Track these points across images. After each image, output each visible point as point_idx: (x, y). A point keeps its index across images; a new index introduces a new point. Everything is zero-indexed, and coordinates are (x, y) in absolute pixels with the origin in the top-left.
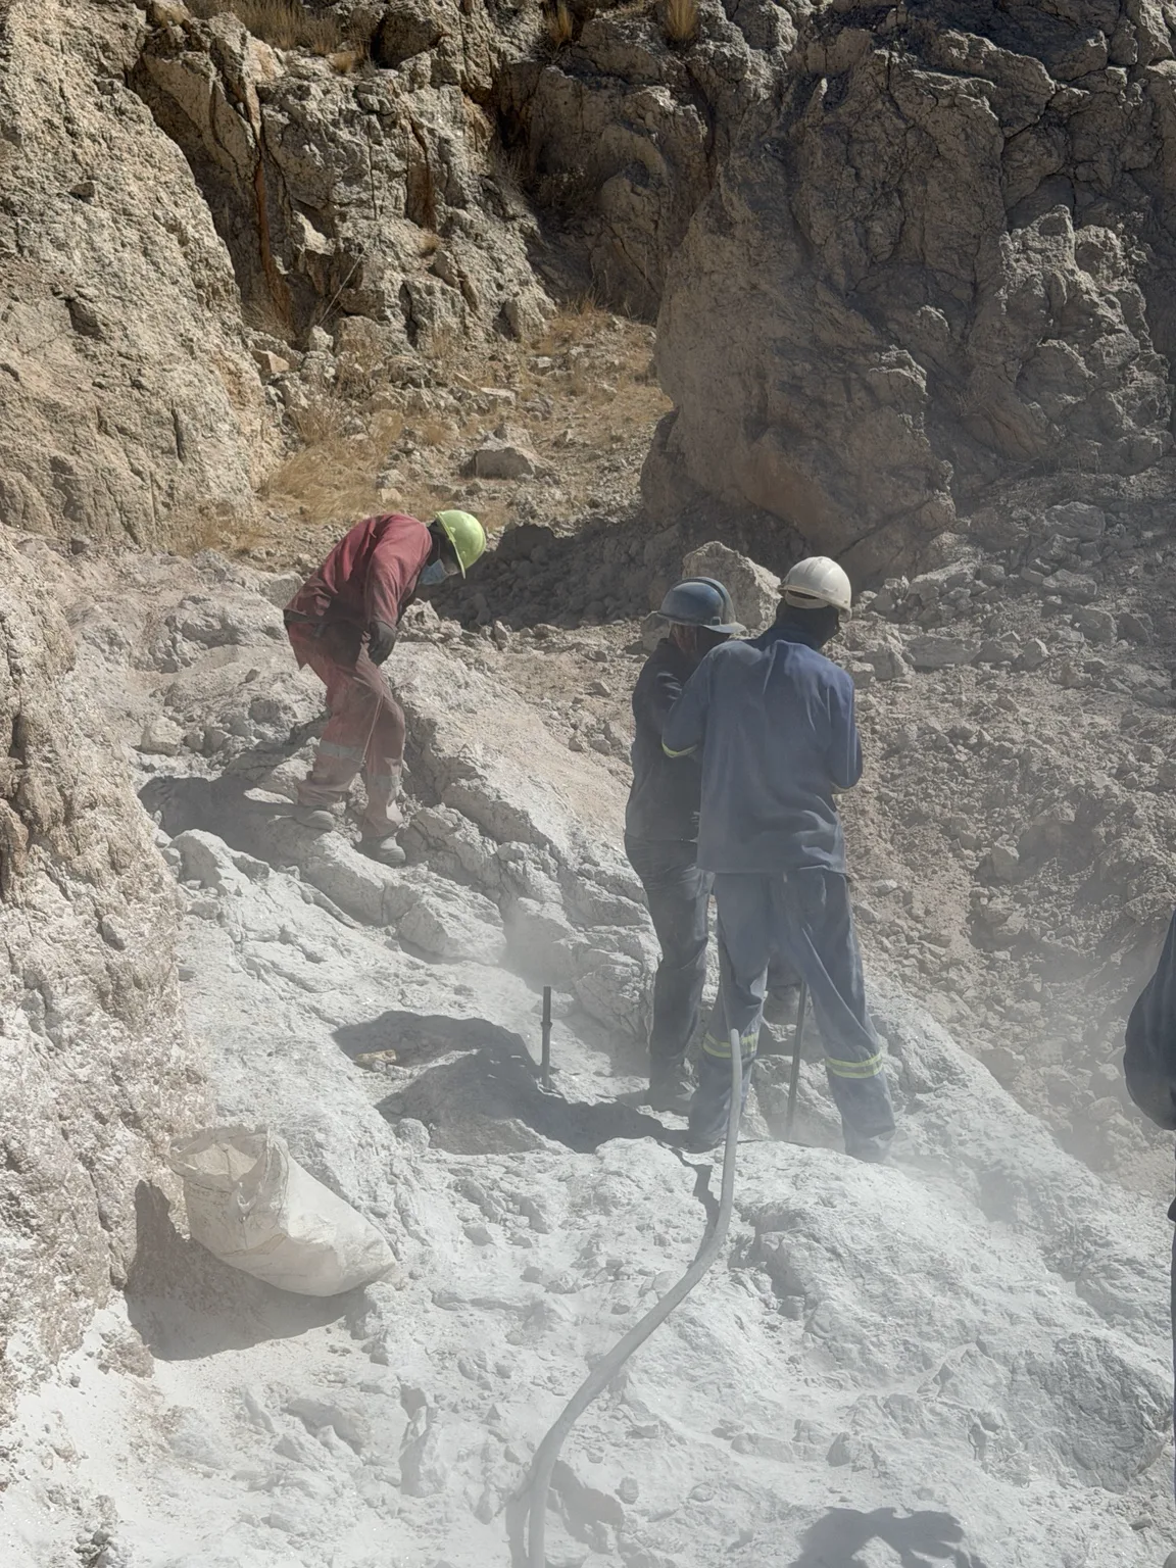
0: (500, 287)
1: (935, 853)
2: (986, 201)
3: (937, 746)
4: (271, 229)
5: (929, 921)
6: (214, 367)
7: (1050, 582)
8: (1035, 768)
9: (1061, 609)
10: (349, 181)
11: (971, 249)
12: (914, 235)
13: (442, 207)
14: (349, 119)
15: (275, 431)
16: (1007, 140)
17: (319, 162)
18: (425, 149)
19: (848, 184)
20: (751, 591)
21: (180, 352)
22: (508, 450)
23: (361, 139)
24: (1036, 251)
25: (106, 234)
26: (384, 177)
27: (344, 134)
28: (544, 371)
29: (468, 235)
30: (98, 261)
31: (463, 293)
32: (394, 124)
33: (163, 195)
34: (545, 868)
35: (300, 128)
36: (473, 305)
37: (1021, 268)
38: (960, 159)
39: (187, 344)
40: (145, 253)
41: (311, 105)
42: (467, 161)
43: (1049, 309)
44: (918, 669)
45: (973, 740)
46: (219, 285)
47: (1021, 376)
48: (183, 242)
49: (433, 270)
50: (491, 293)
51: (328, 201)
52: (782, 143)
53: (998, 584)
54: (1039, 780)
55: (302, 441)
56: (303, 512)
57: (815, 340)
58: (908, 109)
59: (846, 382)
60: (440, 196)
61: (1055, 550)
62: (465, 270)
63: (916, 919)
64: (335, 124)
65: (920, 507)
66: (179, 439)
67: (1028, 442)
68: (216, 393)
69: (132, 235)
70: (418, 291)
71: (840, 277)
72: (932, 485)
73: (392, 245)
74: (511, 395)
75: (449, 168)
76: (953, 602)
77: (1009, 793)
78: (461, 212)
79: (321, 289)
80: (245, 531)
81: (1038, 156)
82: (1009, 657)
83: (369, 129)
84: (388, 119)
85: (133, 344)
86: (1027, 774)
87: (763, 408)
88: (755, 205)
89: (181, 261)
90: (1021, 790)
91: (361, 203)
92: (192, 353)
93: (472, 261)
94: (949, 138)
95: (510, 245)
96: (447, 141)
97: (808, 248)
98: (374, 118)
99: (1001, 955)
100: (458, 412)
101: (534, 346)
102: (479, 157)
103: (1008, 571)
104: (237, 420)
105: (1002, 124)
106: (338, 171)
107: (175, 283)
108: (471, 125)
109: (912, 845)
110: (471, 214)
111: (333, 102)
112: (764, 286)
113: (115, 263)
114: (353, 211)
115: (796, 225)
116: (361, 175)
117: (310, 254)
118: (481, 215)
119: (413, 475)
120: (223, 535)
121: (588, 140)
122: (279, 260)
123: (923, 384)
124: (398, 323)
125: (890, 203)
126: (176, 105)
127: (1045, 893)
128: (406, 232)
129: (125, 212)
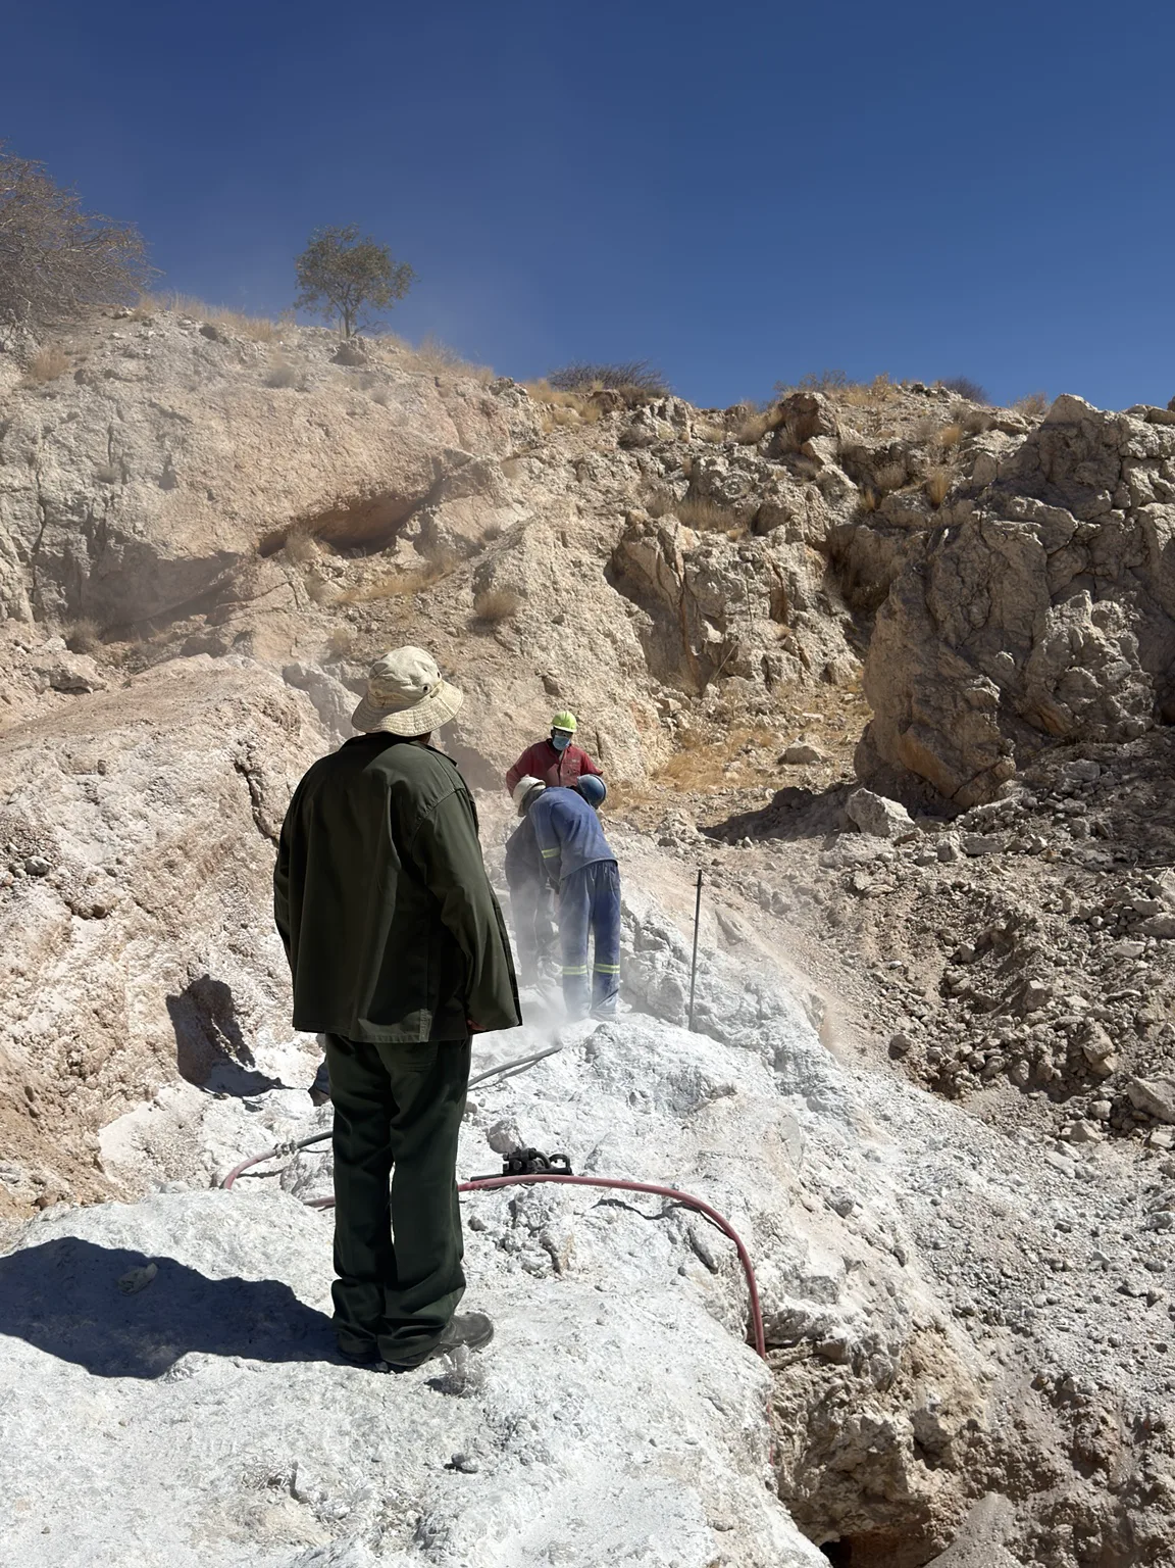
0: (825, 655)
1: (929, 948)
2: (1037, 590)
3: (944, 892)
4: (690, 631)
5: (917, 983)
6: (628, 708)
7: (1060, 806)
8: (993, 902)
9: (1064, 821)
10: (734, 601)
11: (1031, 618)
12: (997, 612)
13: (792, 611)
14: (734, 566)
15: (667, 743)
16: (1049, 556)
17: (716, 591)
18: (781, 579)
19: (957, 586)
20: (883, 816)
21: (607, 701)
22: (806, 747)
23: (742, 577)
24: (1067, 617)
25: (570, 641)
26: (756, 597)
27: (731, 575)
28: (848, 702)
29: (807, 626)
30: (564, 655)
31: (801, 660)
32: (762, 567)
33: (604, 618)
34: (629, 927)
35: (706, 573)
36: (807, 666)
37: (1057, 627)
38: (1021, 568)
39: (612, 697)
40: (591, 650)
41: (712, 561)
42: (808, 583)
43: (1071, 650)
44: (968, 856)
45: (966, 889)
46: (635, 664)
47: (1057, 688)
48: (614, 642)
49: (784, 648)
50: (820, 659)
51: (722, 613)
52: (923, 566)
53: (1030, 808)
54: (994, 909)
55: (684, 747)
56: (676, 785)
57: (939, 674)
58: (990, 542)
59: (954, 698)
60: (790, 605)
61: (1065, 787)
62: (803, 646)
63: (910, 982)
64: (726, 569)
65: (995, 766)
66: (599, 747)
67: (1062, 727)
68: (628, 723)
69: (584, 640)
70: (772, 660)
71: (953, 639)
72: (1001, 753)
73: (759, 635)
74: (821, 717)
75: (796, 589)
76: (1003, 819)
77: (978, 916)
78: (804, 613)
79: (716, 662)
80: (640, 797)
81: (1069, 564)
82: (1025, 848)
83: (746, 571)
84: (758, 565)
85: (577, 698)
86: (989, 905)
87: (910, 715)
88: (905, 601)
89: (612, 653)
90: (985, 914)
91: (742, 613)
92: (615, 701)
93: (808, 642)
94: (1015, 557)
95: (834, 632)
96: (794, 574)
97: (936, 625)
98: (749, 564)
99: (952, 1000)
100: (786, 728)
101: (845, 688)
102: (818, 581)
103: (1040, 799)
104: (640, 736)
105: (1045, 547)
106: (728, 596)
107: (607, 664)
108: (812, 563)
109: (919, 944)
110: (810, 614)
111: (726, 557)
112: (910, 646)
113: (574, 657)
114: (737, 617)
115: (928, 611)
116: (742, 596)
117: (710, 643)
118: (816, 614)
119: (749, 764)
120: (625, 799)
121: (884, 566)
122: (693, 648)
123: (997, 696)
124: (760, 679)
125: (982, 595)
126: (639, 567)
127: (983, 968)
128: (769, 627)
129: (582, 629)
